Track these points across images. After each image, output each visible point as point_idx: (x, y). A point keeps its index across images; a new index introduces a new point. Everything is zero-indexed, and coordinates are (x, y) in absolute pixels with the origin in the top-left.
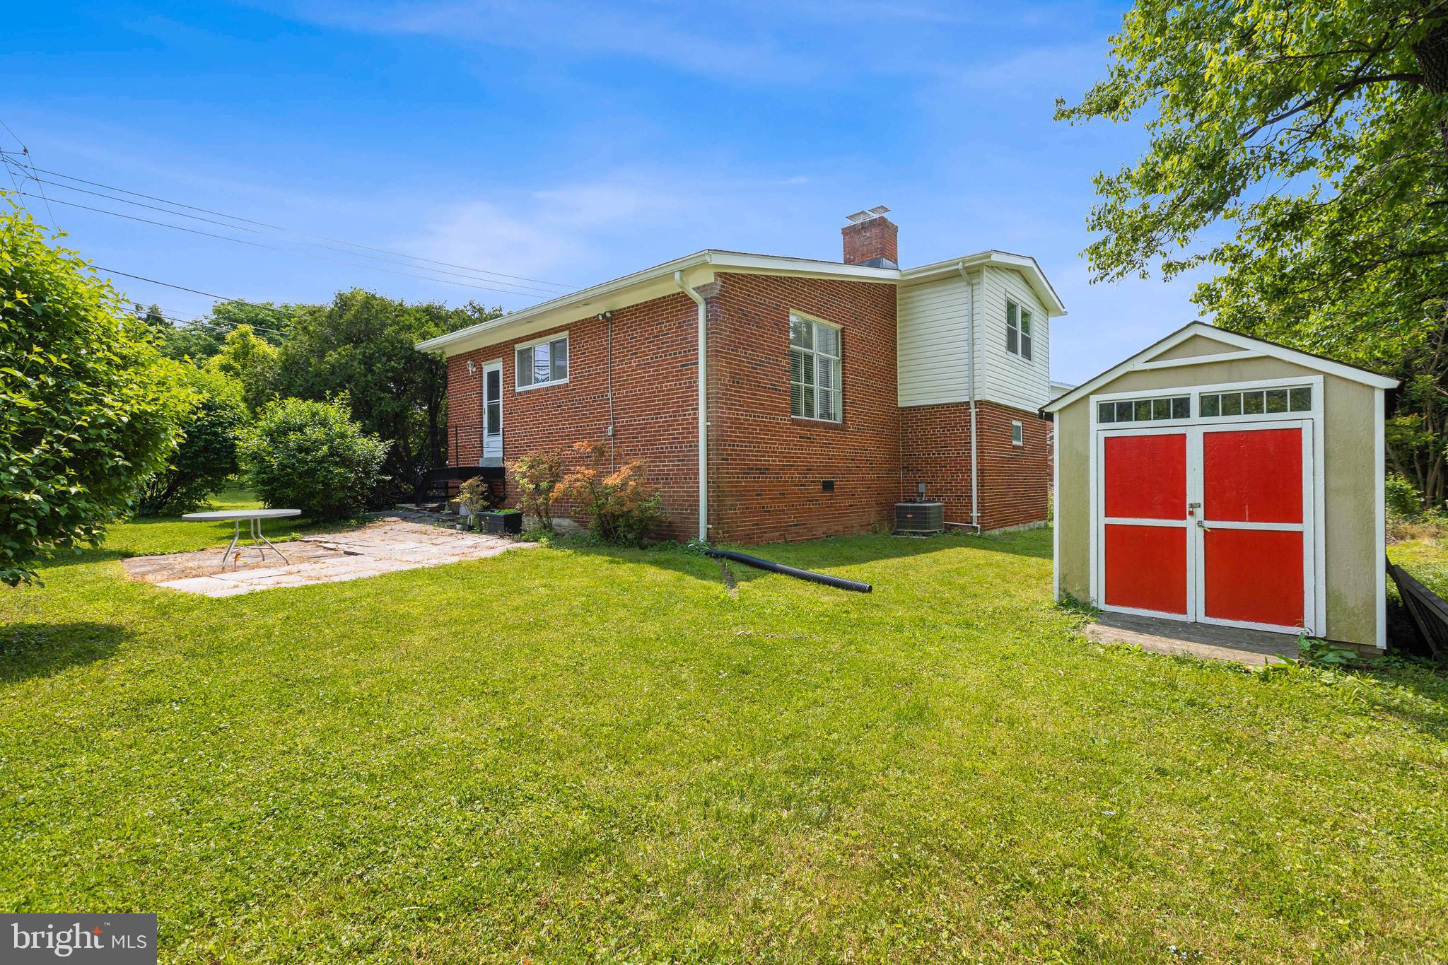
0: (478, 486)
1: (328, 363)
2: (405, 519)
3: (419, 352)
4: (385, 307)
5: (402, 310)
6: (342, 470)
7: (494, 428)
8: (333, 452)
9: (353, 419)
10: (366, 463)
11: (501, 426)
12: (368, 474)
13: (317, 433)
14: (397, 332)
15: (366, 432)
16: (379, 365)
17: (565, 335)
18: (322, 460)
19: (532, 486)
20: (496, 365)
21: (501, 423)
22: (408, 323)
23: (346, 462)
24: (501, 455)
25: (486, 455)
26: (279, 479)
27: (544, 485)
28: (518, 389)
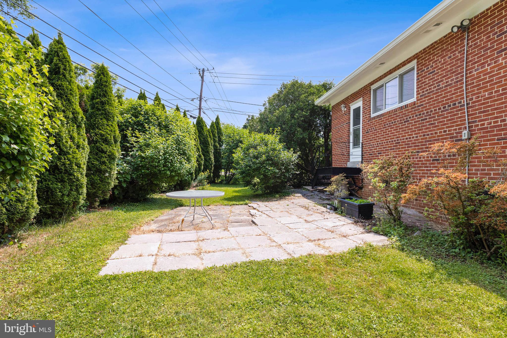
0: (342, 180)
1: (275, 116)
2: (304, 196)
3: (317, 106)
4: (301, 85)
5: (310, 86)
6: (272, 168)
7: (356, 144)
8: (269, 159)
9: (280, 142)
10: (286, 165)
11: (361, 141)
12: (287, 170)
13: (262, 149)
14: (306, 97)
15: (288, 148)
16: (297, 114)
17: (414, 63)
18: (262, 163)
19: (383, 185)
20: (359, 103)
21: (361, 139)
22: (312, 92)
23: (275, 164)
24: (360, 160)
25: (351, 160)
26: (245, 172)
27: (394, 184)
28: (373, 115)
